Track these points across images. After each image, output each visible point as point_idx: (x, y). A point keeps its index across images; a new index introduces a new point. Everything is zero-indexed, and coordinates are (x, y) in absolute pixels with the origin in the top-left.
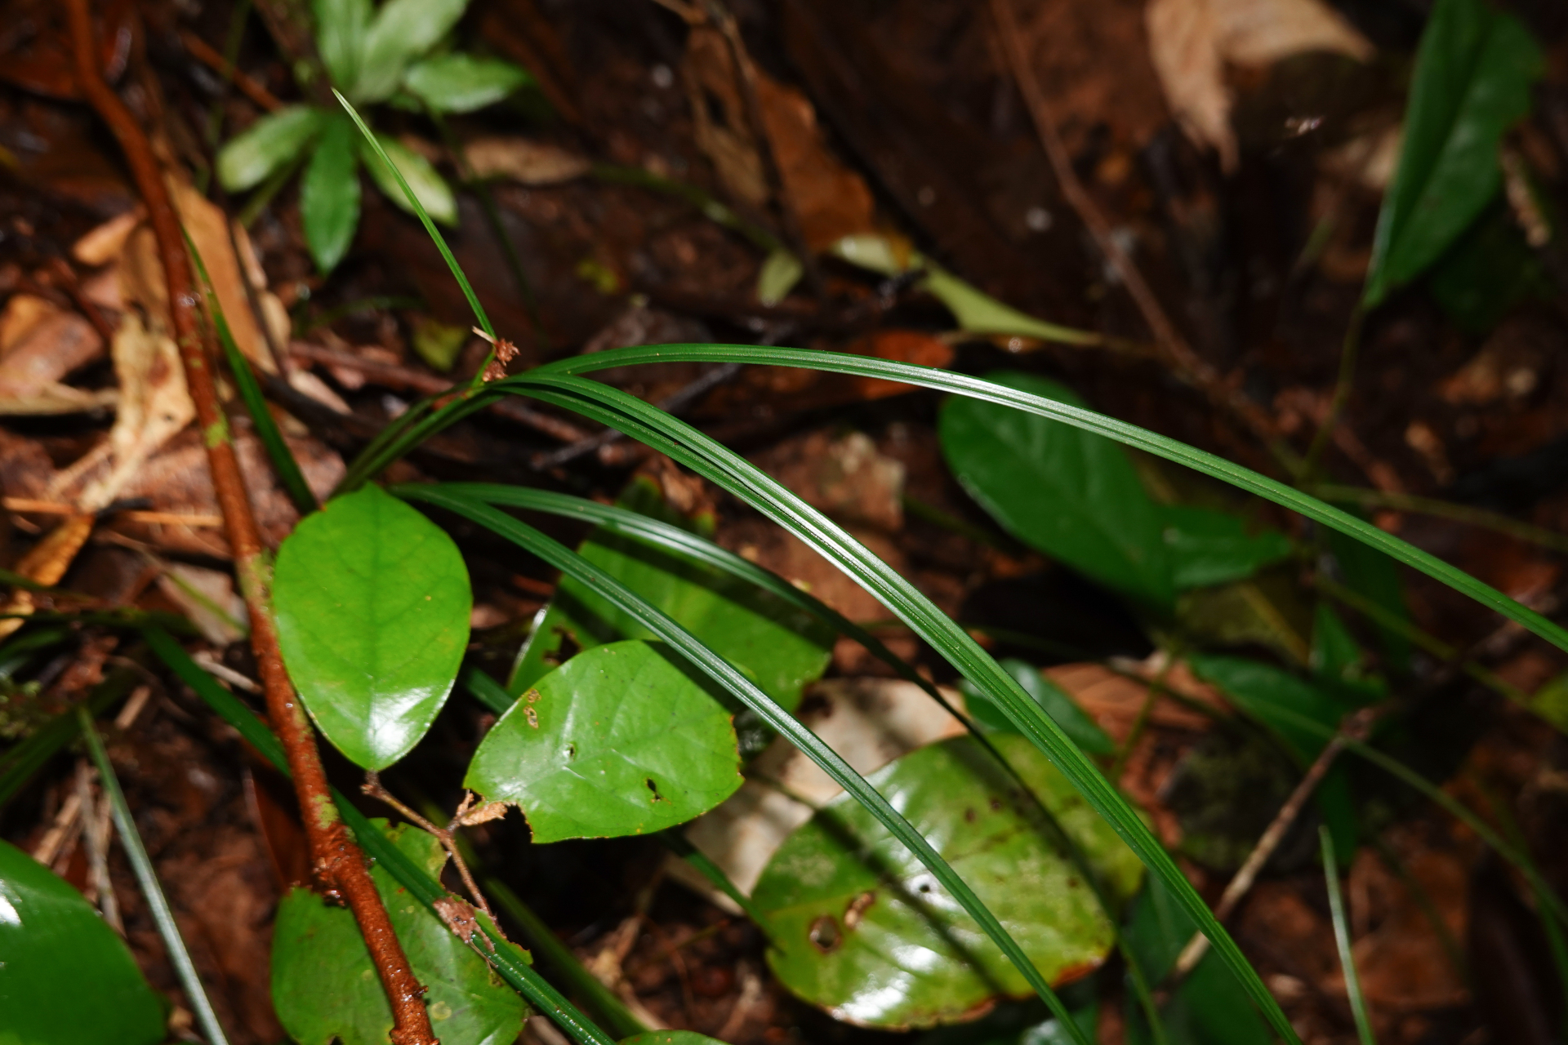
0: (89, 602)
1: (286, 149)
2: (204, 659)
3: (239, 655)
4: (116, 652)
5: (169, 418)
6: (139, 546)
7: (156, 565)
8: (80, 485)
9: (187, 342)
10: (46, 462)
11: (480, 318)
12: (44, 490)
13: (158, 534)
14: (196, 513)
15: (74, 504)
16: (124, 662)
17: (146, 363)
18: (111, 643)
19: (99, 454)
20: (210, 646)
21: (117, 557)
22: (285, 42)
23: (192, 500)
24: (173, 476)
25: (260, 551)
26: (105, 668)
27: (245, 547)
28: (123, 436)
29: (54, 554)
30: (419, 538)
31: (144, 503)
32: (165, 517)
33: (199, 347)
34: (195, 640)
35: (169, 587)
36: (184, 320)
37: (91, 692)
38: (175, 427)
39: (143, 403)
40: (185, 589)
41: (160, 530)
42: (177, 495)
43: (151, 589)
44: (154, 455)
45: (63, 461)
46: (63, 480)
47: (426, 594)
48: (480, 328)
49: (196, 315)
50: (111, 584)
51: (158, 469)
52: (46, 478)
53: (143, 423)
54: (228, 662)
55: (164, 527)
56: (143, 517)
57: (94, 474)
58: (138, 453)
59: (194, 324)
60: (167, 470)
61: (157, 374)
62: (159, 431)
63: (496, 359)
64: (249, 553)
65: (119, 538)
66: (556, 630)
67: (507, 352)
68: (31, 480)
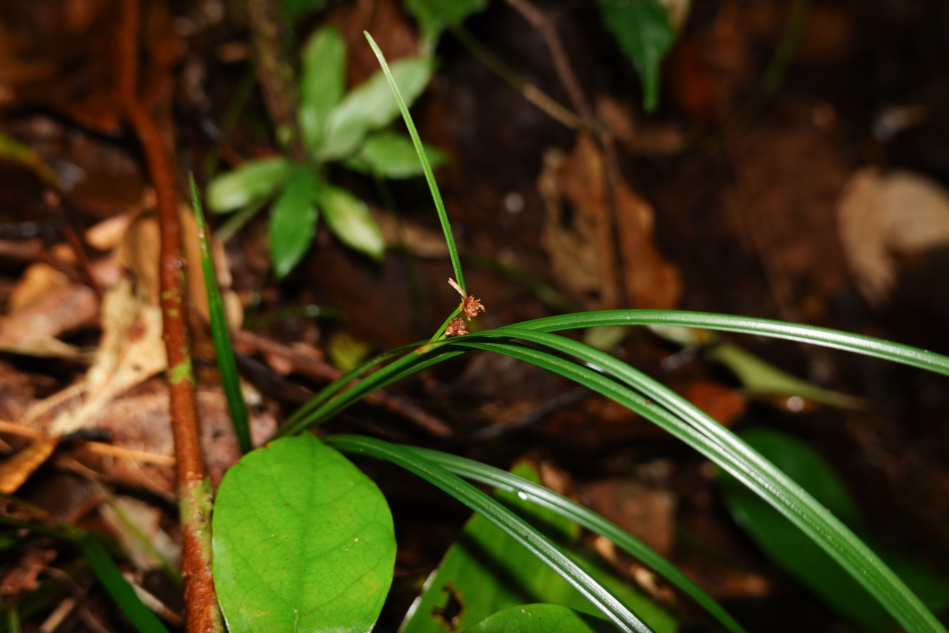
0: (39, 513)
1: (264, 187)
2: (129, 578)
3: (156, 580)
4: (54, 564)
5: (137, 368)
6: (91, 474)
7: (102, 493)
8: (53, 414)
9: (168, 295)
10: (29, 391)
11: (456, 270)
12: (22, 415)
13: (109, 464)
14: (145, 451)
15: (45, 429)
16: (59, 573)
17: (127, 321)
18: (51, 555)
19: (73, 391)
20: (133, 569)
21: (70, 482)
22: (276, 108)
23: (145, 439)
24: (132, 415)
25: (203, 479)
26: (41, 577)
27: (190, 474)
28: (97, 376)
29: (18, 468)
30: (352, 484)
31: (104, 436)
32: (117, 450)
33: (178, 300)
34: (123, 562)
35: (109, 514)
36: (169, 278)
37: (24, 598)
38: (141, 376)
39: (119, 352)
40: (121, 518)
41: (111, 461)
42: (132, 432)
43: (93, 515)
44: (120, 396)
45: (42, 394)
46: (40, 408)
47: (355, 536)
48: (455, 281)
49: (180, 275)
50: (60, 505)
51: (120, 406)
52: (25, 404)
53: (115, 369)
54: (147, 586)
55: (116, 459)
56: (98, 448)
57: (66, 406)
58: (108, 393)
59: (176, 281)
60: (127, 410)
61: (136, 331)
62: (127, 378)
63: (463, 314)
64: (191, 479)
65: (75, 465)
66: (446, 589)
67: (473, 308)
68: (13, 405)
